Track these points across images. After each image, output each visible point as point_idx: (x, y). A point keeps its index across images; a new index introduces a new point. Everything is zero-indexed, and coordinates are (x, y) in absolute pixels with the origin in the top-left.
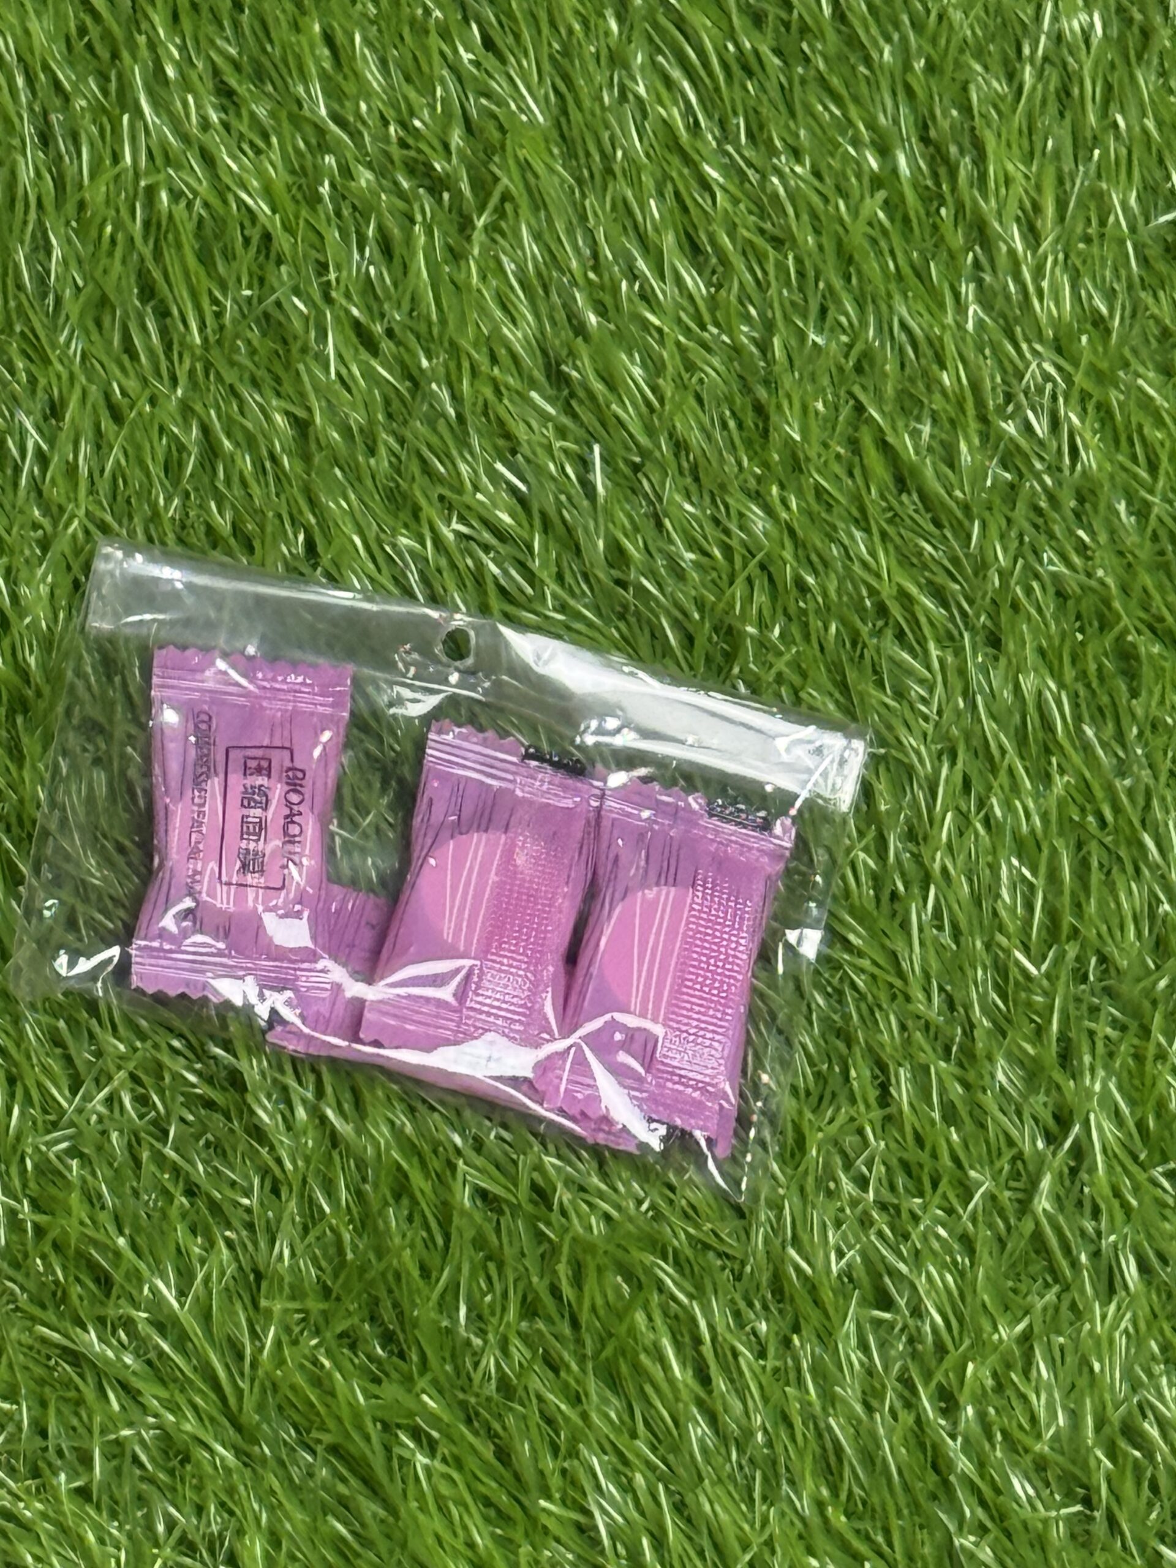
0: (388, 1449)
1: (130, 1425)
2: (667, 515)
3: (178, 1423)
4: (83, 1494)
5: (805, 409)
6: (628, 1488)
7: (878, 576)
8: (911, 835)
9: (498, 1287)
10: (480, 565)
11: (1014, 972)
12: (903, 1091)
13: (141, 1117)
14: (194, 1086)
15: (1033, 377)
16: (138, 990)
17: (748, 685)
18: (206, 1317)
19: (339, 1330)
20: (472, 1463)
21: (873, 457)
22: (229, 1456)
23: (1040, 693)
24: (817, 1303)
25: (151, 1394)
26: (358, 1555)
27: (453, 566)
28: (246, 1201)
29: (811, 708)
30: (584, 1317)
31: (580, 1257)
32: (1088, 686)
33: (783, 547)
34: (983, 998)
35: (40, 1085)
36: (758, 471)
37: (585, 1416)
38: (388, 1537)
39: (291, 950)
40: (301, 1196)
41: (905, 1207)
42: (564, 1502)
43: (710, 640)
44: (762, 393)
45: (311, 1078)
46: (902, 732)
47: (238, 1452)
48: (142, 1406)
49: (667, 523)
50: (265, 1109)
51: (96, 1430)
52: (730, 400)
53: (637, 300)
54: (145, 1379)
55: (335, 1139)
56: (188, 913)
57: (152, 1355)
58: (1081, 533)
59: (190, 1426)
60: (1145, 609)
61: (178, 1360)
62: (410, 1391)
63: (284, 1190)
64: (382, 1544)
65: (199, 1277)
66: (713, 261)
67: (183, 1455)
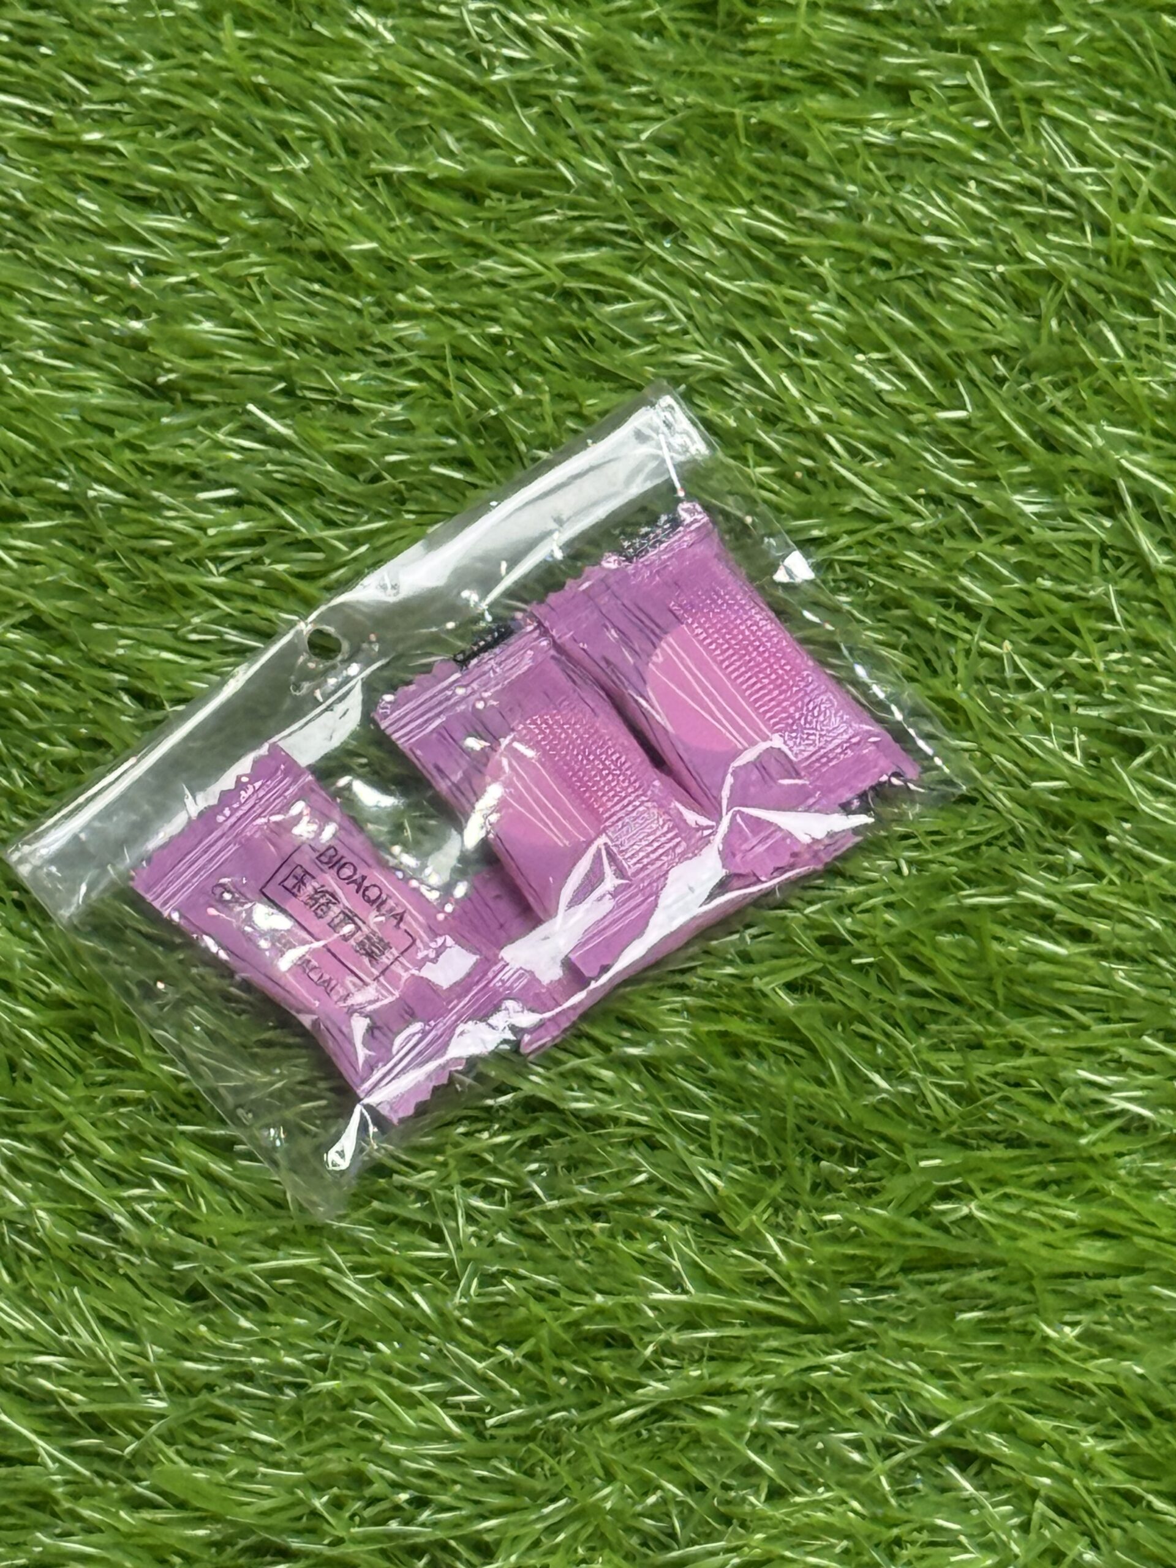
0: (939, 1226)
1: (749, 1413)
2: (352, 396)
3: (779, 1376)
4: (776, 1494)
5: (352, 220)
6: (1121, 1066)
7: (539, 275)
8: (770, 420)
9: (878, 1036)
10: (266, 576)
11: (954, 432)
12: (980, 593)
13: (502, 1203)
14: (509, 1143)
15: (474, 23)
16: (402, 1121)
17: (544, 448)
18: (712, 1283)
19: (808, 1186)
21: (434, 200)
22: (840, 1356)
23: (739, 225)
24: (1094, 798)
25: (737, 1377)
26: (1006, 1320)
27: (254, 599)
28: (642, 1178)
29: (602, 414)
30: (960, 988)
31: (908, 950)
32: (764, 184)
33: (452, 328)
34: (949, 469)
35: (413, 1261)
36: (369, 299)
37: (1035, 1052)
38: (1012, 1283)
39: (469, 975)
40: (675, 1127)
41: (1071, 667)
42: (1094, 1125)
43: (480, 447)
44: (313, 243)
45: (586, 1045)
46: (684, 359)
47: (842, 1347)
48: (743, 1391)
49: (357, 402)
50: (577, 1100)
51: (733, 1442)
52: (294, 273)
53: (148, 280)
54: (719, 1373)
55: (650, 1066)
56: (371, 1030)
57: (707, 1350)
58: (635, 89)
59: (789, 1366)
60: (737, 89)
61: (727, 1332)
62: (907, 1170)
63: (659, 1137)
64: (1017, 1292)
65: (677, 1263)
66: (167, 194)
67: (809, 1391)
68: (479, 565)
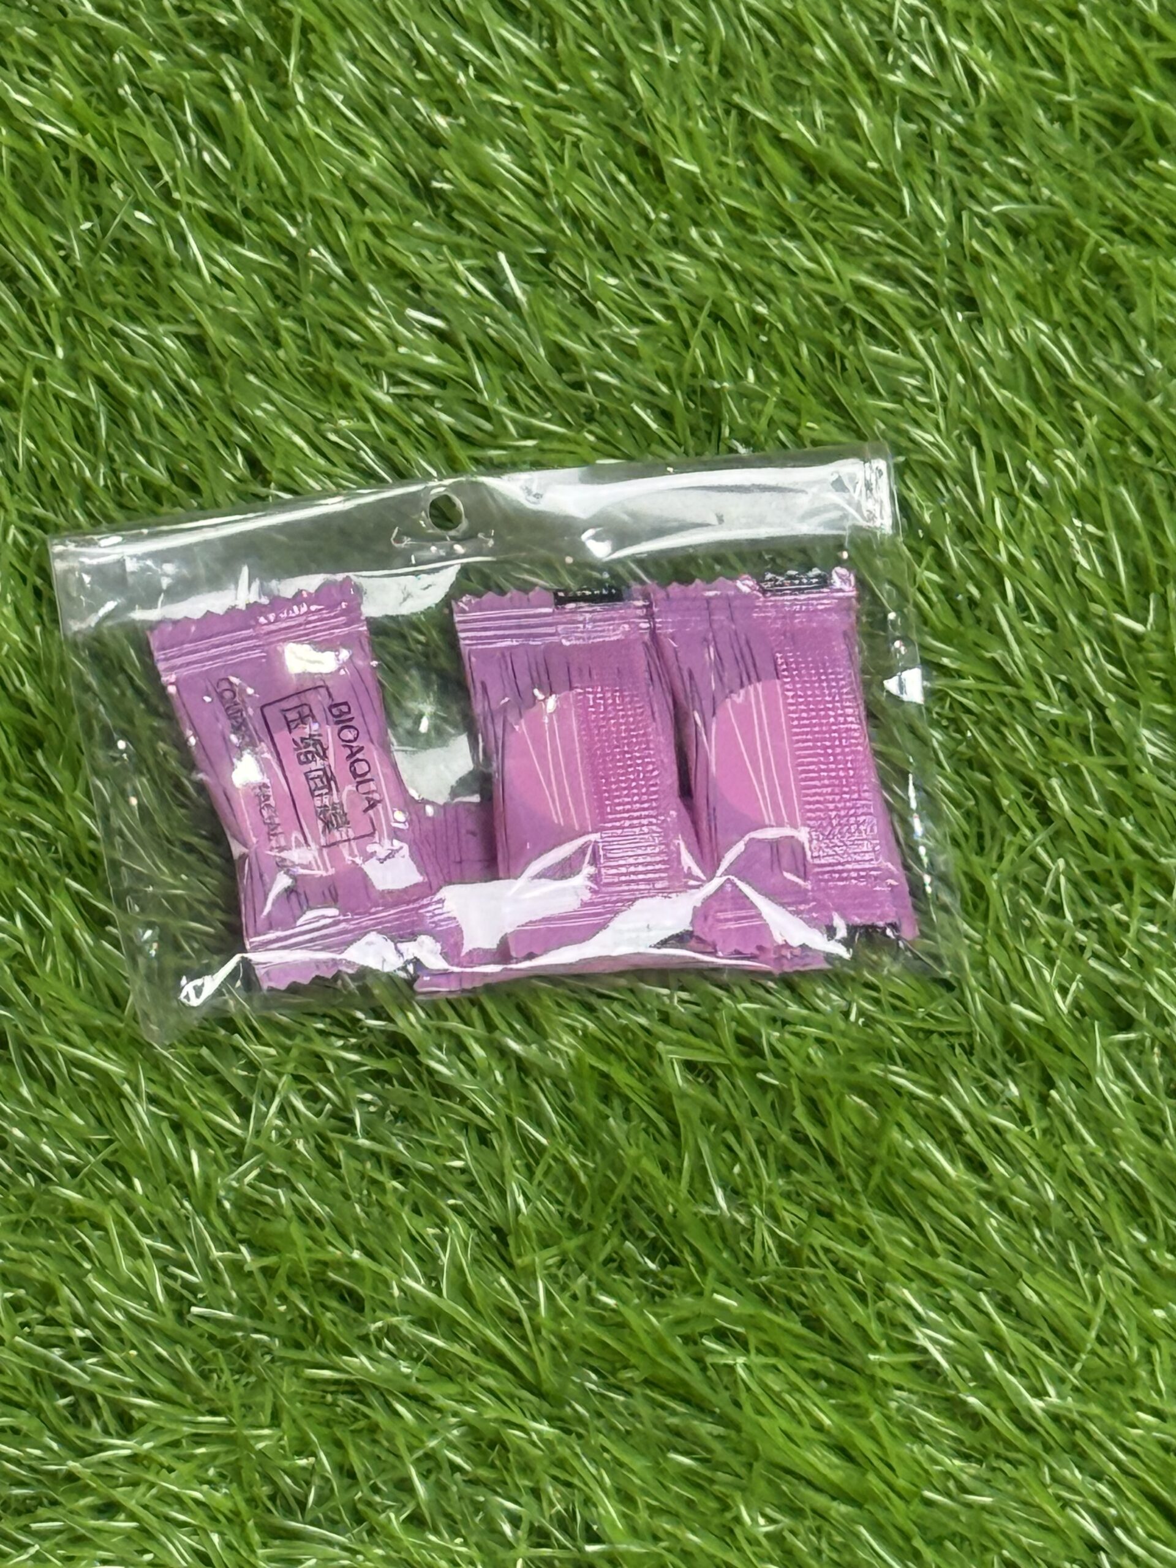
0: (699, 1361)
1: (433, 1433)
2: (597, 298)
3: (479, 1414)
4: (416, 1521)
5: (689, 135)
6: (946, 1307)
7: (829, 281)
8: (964, 533)
9: (742, 1155)
10: (431, 422)
11: (1122, 639)
12: (1062, 802)
13: (318, 1114)
14: (358, 1065)
15: (901, 14)
16: (271, 989)
17: (746, 443)
18: (465, 1295)
19: (602, 1257)
20: (788, 1344)
21: (774, 158)
22: (544, 1427)
23: (1035, 340)
24: (1060, 1048)
25: (440, 1394)
26: (712, 1481)
27: (406, 432)
28: (458, 1164)
29: (815, 443)
30: (840, 1153)
31: (813, 1093)
32: (1079, 314)
33: (725, 288)
34: (1100, 672)
35: (208, 1123)
36: (664, 216)
37: (877, 1252)
38: (737, 1452)
39: (405, 890)
40: (513, 1134)
41: (1107, 915)
42: (893, 1350)
43: (687, 408)
44: (644, 138)
45: (475, 1012)
46: (917, 433)
47: (551, 1420)
48: (439, 1410)
49: (599, 305)
50: (441, 1062)
51: (403, 1451)
52: (611, 155)
53: (477, 85)
54: (427, 1382)
55: (522, 1067)
56: (289, 891)
57: (428, 1354)
58: (1012, 161)
59: (493, 1411)
60: (1104, 213)
61: (456, 1348)
62: (700, 1294)
63: (493, 1137)
64: (735, 1462)
65: (445, 1259)
66: (536, 15)
67: (497, 1442)
68: (626, 518)
